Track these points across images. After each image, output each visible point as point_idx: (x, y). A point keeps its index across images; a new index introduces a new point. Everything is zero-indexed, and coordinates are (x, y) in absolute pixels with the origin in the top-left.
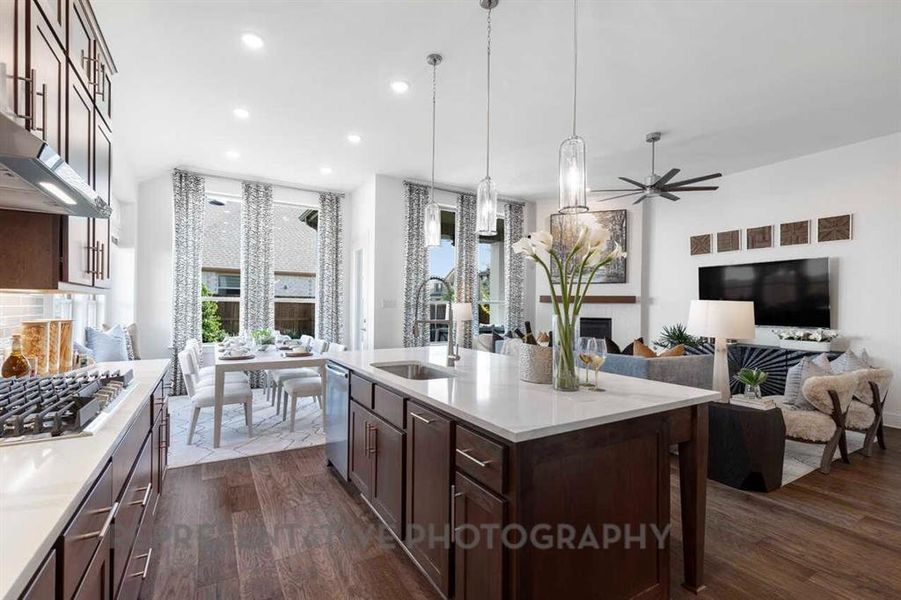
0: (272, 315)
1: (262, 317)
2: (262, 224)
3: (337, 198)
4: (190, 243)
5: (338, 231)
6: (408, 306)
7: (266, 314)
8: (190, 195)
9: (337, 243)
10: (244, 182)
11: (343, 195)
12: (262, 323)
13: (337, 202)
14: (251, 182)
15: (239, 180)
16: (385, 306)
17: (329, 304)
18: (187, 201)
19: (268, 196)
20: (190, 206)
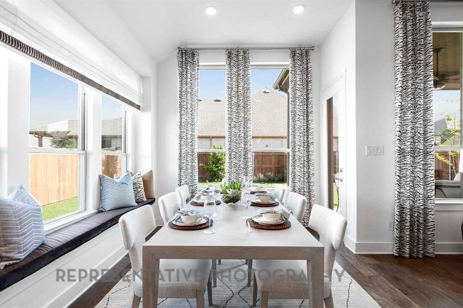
0: (251, 164)
1: (242, 166)
2: (242, 84)
3: (306, 52)
4: (189, 106)
5: (308, 82)
6: (401, 152)
7: (246, 163)
8: (188, 68)
9: (307, 94)
10: (227, 49)
11: (312, 48)
12: (243, 170)
13: (307, 55)
14: (232, 49)
15: (223, 49)
16: (370, 154)
17: (301, 154)
18: (187, 72)
19: (246, 59)
20: (189, 75)
